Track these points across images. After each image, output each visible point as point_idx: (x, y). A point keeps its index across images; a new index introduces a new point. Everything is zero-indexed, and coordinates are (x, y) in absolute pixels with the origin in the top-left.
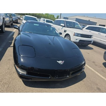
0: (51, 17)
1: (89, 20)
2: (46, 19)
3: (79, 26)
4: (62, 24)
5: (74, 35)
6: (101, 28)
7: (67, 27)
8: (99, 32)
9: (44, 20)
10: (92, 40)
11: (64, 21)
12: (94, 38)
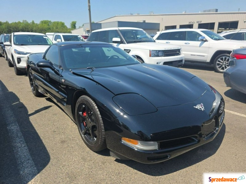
0: (57, 28)
1: (144, 21)
2: (61, 35)
3: (147, 35)
4: (115, 39)
5: (150, 56)
6: (185, 32)
7: (128, 43)
8: (185, 40)
9: (57, 37)
10: (182, 57)
11: (116, 30)
12: (184, 54)
